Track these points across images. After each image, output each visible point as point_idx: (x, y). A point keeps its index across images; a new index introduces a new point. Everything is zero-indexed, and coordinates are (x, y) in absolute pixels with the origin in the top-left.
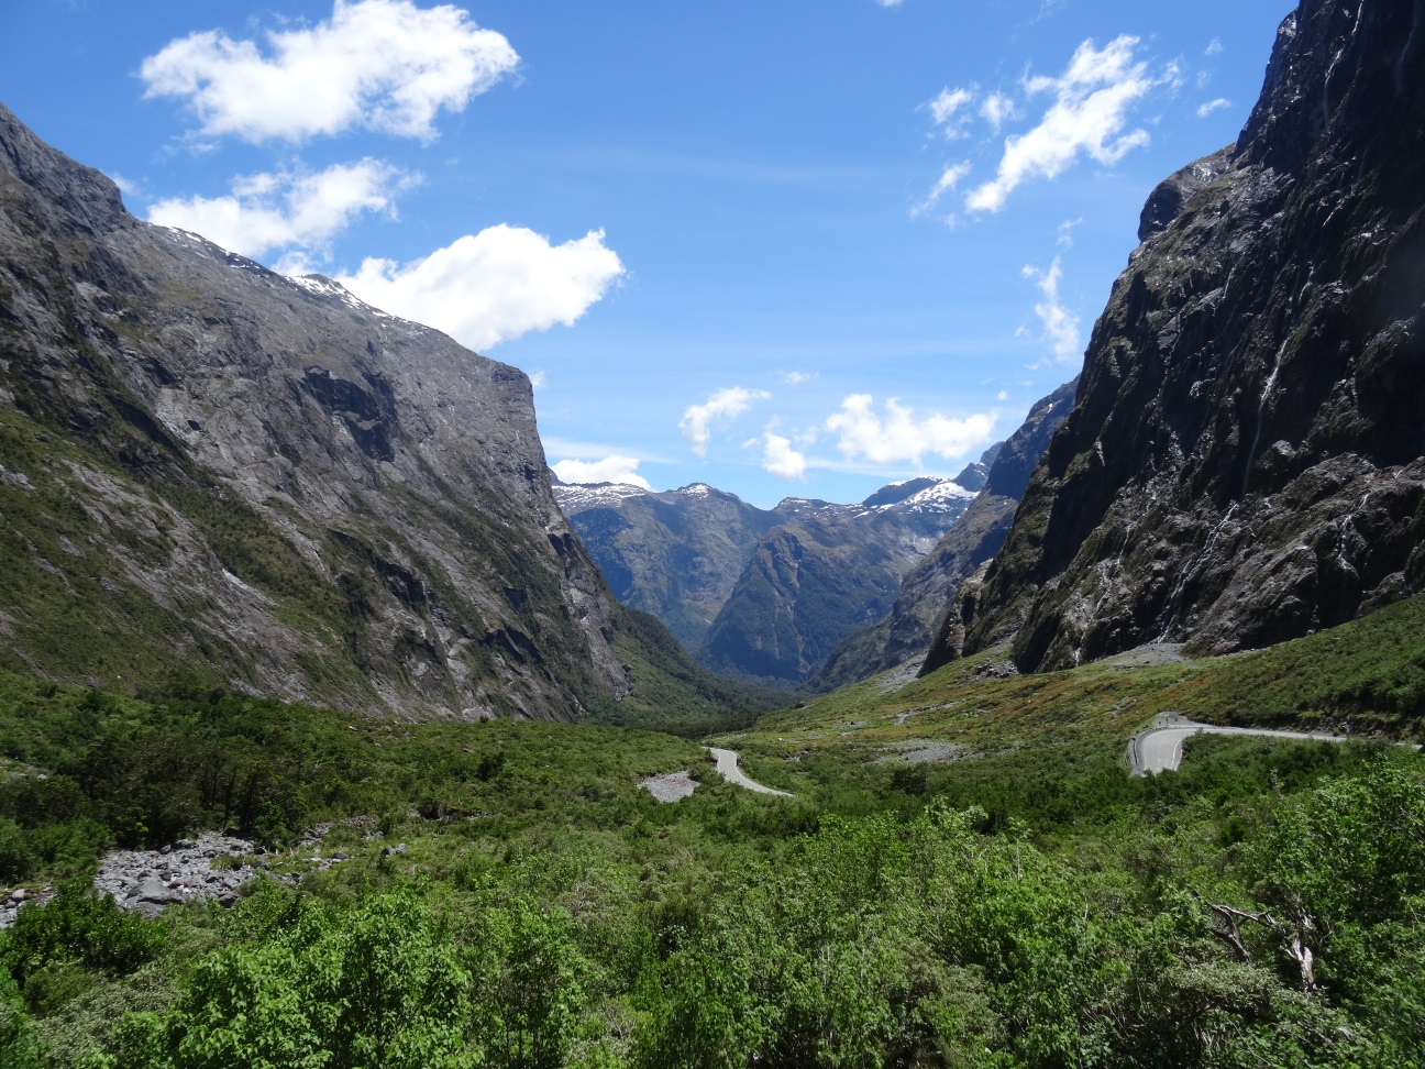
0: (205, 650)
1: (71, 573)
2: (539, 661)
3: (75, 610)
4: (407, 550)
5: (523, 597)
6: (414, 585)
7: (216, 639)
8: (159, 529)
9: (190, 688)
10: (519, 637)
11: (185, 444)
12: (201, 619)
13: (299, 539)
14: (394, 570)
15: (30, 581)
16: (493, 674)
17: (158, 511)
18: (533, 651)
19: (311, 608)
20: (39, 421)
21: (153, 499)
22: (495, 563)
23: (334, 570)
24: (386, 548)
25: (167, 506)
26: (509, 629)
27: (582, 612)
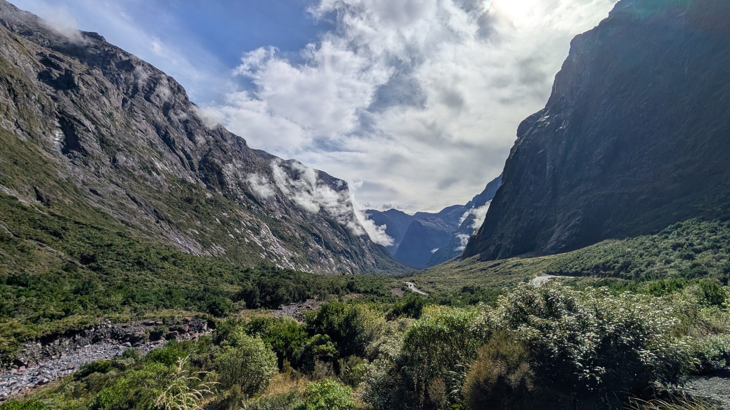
0: (270, 257)
1: (237, 238)
2: (352, 258)
3: (239, 247)
4: (317, 229)
5: (348, 241)
6: (319, 238)
7: (271, 253)
8: (258, 225)
9: (266, 266)
10: (347, 252)
11: (263, 204)
12: (268, 249)
13: (291, 227)
14: (314, 235)
15: (228, 240)
16: (340, 262)
17: (258, 221)
18: (351, 256)
19: (294, 245)
20: (228, 199)
21: (256, 218)
22: (340, 232)
23: (300, 235)
24: (313, 229)
25: (259, 220)
26: (345, 250)
27: (364, 245)
